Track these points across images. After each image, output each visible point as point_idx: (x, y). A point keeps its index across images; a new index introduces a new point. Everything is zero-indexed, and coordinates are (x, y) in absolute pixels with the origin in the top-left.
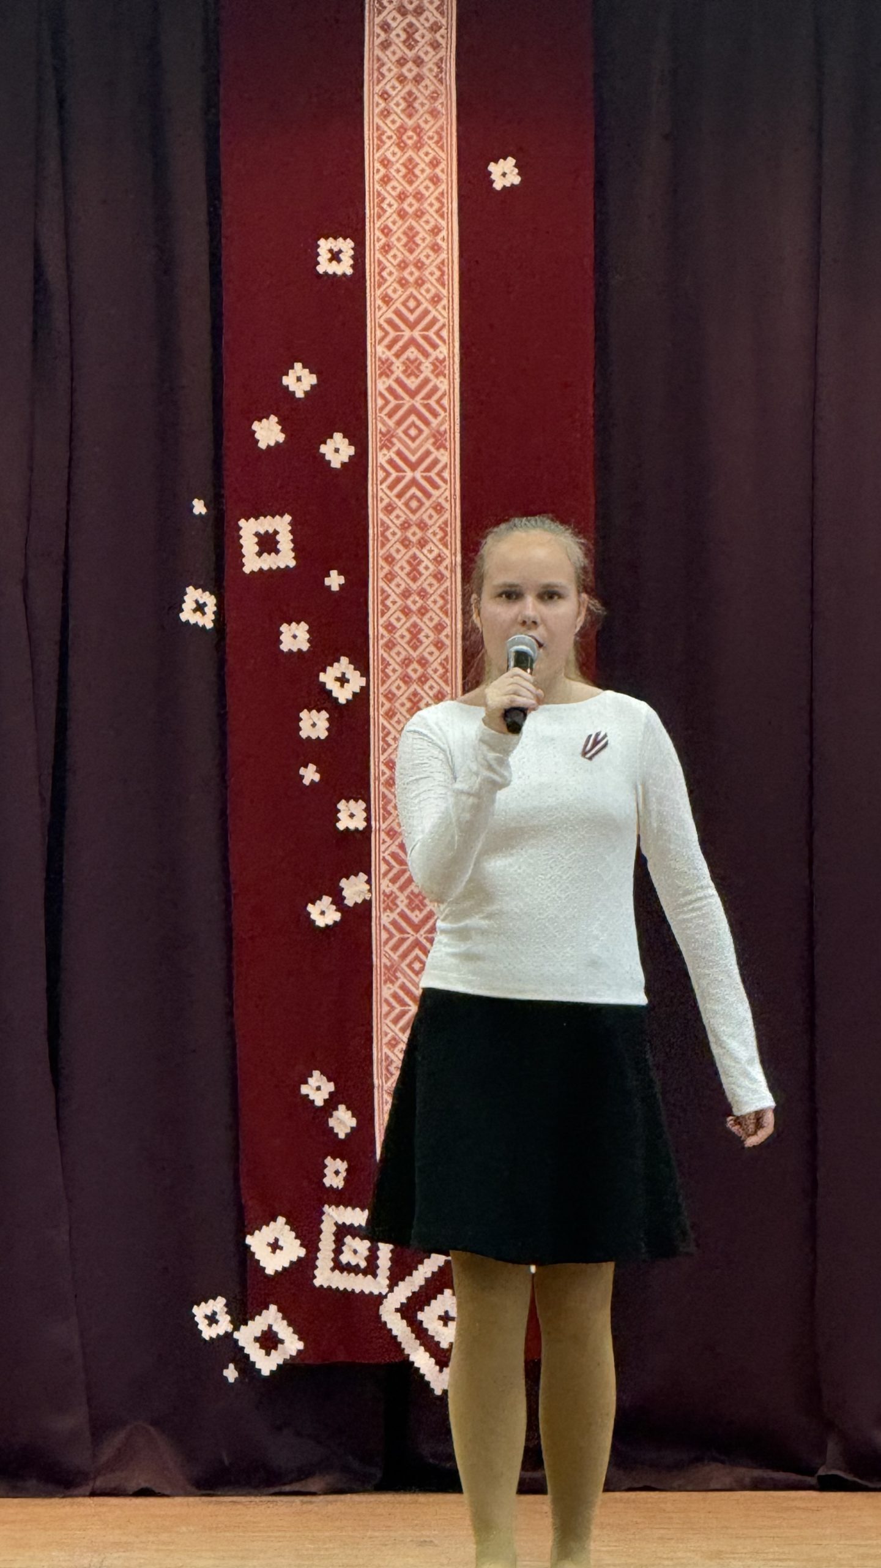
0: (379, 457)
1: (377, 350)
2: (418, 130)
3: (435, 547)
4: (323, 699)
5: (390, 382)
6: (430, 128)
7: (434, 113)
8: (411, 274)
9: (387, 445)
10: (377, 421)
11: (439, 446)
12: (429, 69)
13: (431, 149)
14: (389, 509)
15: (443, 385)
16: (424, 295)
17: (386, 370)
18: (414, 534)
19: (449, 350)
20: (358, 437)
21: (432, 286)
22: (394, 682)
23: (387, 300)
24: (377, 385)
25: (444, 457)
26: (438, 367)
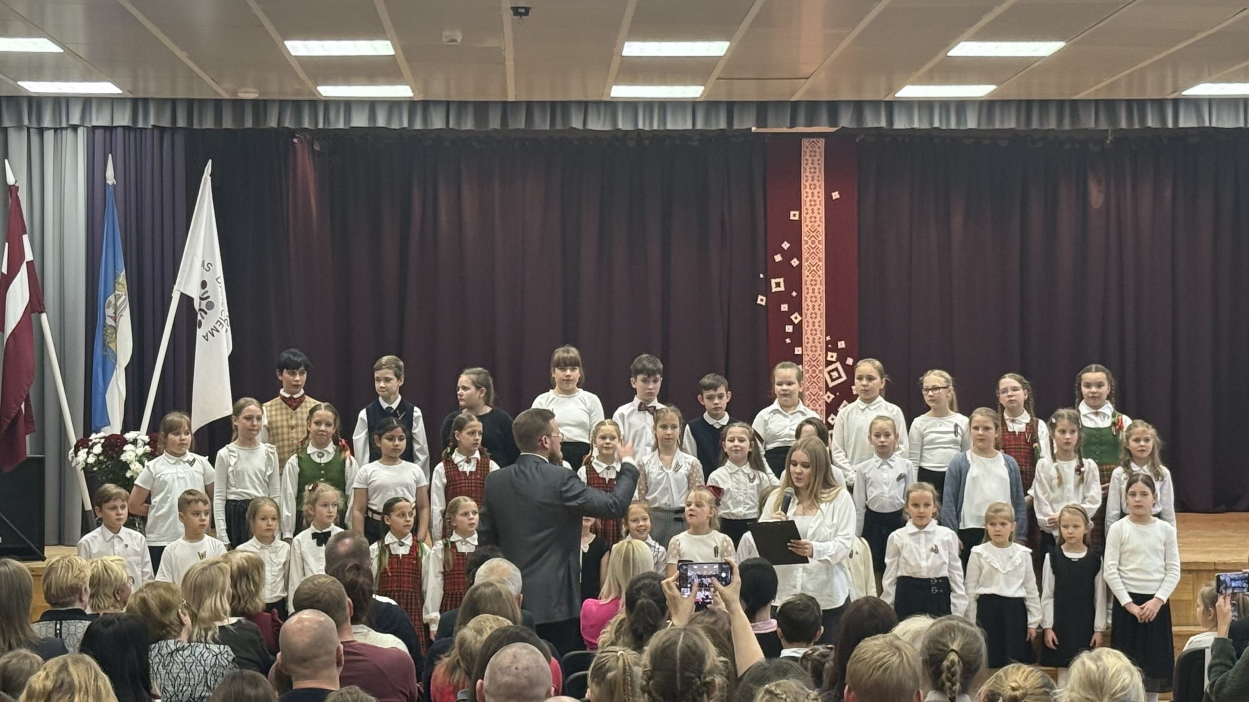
0: (805, 264)
1: (804, 238)
2: (815, 185)
3: (818, 286)
4: (792, 323)
5: (807, 246)
6: (818, 184)
7: (818, 181)
8: (813, 219)
9: (807, 261)
10: (805, 255)
11: (820, 261)
12: (817, 171)
13: (818, 189)
14: (808, 276)
15: (820, 246)
16: (816, 225)
17: (807, 242)
18: (813, 282)
19: (822, 238)
20: (800, 259)
21: (818, 223)
22: (808, 318)
23: (807, 226)
24: (805, 247)
25: (820, 264)
26: (819, 242)
